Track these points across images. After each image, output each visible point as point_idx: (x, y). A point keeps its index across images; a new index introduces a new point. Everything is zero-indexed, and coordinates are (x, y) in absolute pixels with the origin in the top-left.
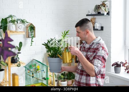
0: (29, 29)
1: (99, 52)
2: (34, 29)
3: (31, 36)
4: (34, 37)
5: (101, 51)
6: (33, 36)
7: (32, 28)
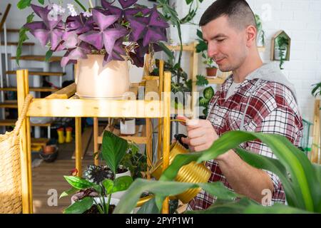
0: (277, 43)
1: (267, 119)
2: (287, 44)
3: (280, 58)
4: (285, 60)
5: (274, 113)
6: (284, 57)
7: (284, 41)
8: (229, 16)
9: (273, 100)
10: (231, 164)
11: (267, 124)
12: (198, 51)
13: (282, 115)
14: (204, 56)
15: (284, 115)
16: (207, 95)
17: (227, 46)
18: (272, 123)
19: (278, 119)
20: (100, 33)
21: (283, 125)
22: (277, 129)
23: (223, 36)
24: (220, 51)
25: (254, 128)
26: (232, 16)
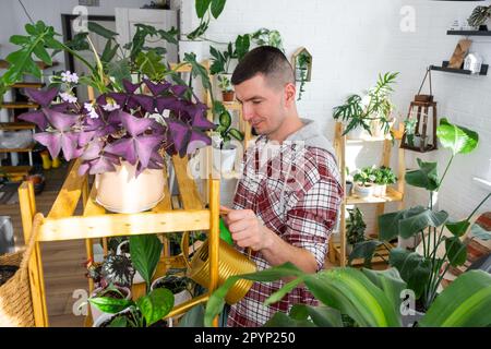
0: (298, 62)
1: (310, 192)
2: (309, 62)
3: (301, 79)
4: (307, 80)
5: (317, 186)
6: (305, 78)
7: (305, 59)
8: (266, 75)
9: (316, 171)
10: (276, 251)
11: (309, 198)
12: (213, 73)
13: (325, 188)
14: (219, 78)
15: (327, 187)
16: (224, 121)
17: (264, 109)
18: (316, 197)
19: (322, 192)
20: (132, 140)
21: (326, 199)
22: (320, 204)
23: (261, 98)
24: (256, 114)
25: (296, 202)
26: (270, 75)
